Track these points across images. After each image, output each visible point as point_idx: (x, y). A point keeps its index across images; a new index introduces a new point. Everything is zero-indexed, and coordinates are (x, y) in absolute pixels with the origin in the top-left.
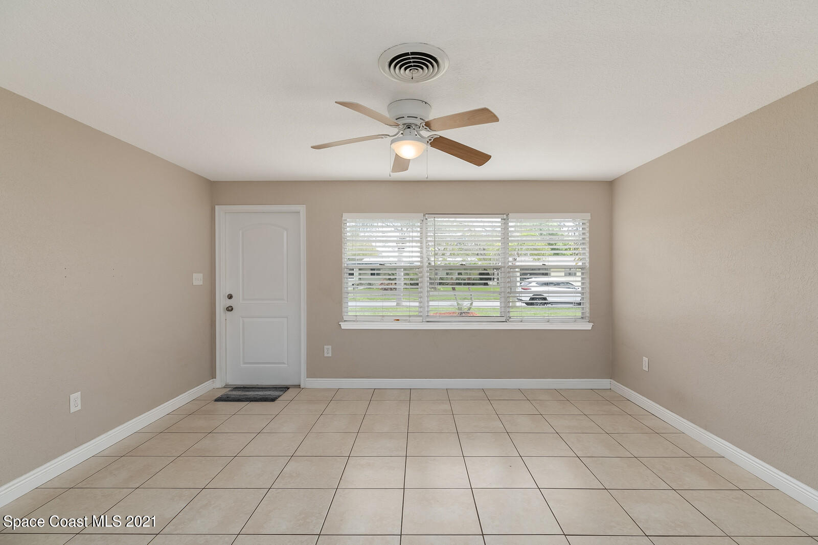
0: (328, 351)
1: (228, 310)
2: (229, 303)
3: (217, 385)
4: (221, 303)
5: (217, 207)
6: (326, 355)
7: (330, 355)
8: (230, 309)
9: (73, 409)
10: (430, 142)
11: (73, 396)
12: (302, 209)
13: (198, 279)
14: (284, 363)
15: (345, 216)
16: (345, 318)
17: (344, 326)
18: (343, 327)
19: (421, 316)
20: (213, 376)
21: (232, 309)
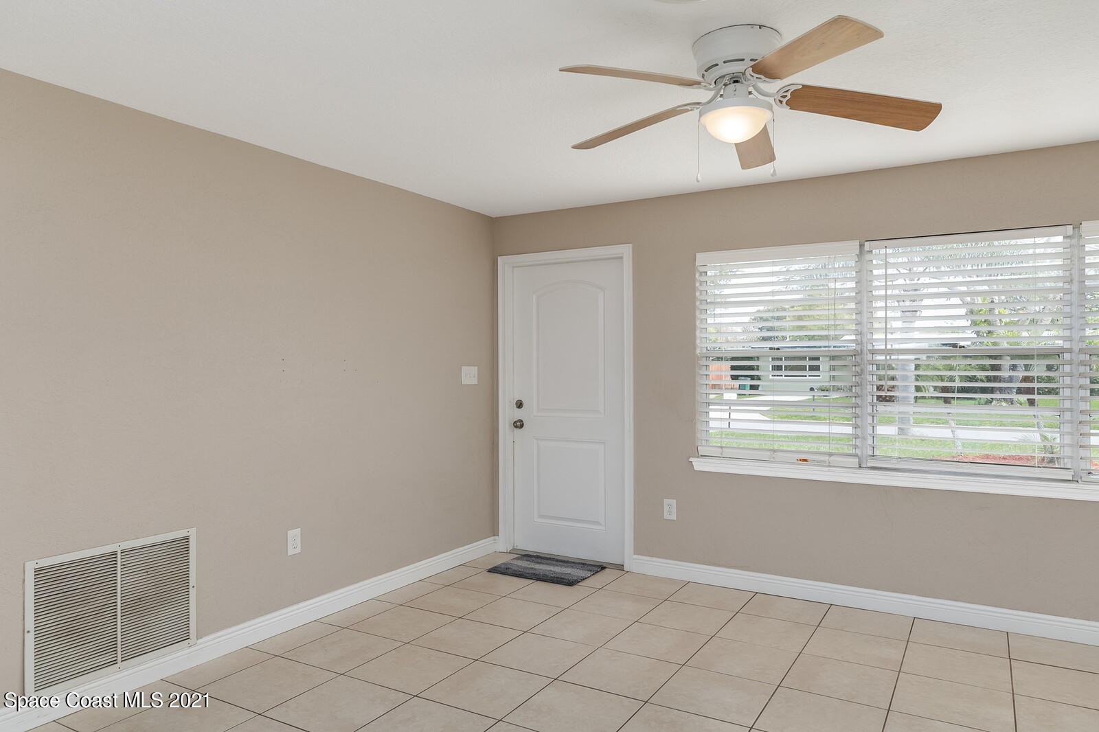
0: (670, 510)
1: (516, 427)
2: (519, 414)
3: (498, 547)
4: (507, 413)
5: (500, 259)
6: (666, 516)
7: (674, 517)
8: (519, 424)
9: (291, 552)
10: (784, 100)
11: (291, 533)
12: (626, 251)
13: (470, 375)
14: (597, 523)
15: (701, 258)
16: (702, 450)
17: (699, 465)
18: (696, 468)
19: (855, 455)
20: (495, 533)
21: (522, 426)
